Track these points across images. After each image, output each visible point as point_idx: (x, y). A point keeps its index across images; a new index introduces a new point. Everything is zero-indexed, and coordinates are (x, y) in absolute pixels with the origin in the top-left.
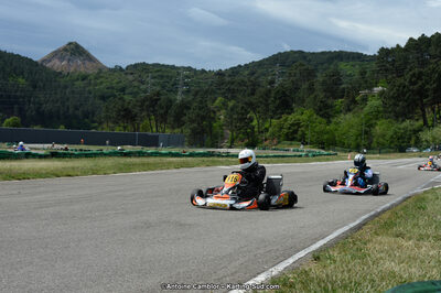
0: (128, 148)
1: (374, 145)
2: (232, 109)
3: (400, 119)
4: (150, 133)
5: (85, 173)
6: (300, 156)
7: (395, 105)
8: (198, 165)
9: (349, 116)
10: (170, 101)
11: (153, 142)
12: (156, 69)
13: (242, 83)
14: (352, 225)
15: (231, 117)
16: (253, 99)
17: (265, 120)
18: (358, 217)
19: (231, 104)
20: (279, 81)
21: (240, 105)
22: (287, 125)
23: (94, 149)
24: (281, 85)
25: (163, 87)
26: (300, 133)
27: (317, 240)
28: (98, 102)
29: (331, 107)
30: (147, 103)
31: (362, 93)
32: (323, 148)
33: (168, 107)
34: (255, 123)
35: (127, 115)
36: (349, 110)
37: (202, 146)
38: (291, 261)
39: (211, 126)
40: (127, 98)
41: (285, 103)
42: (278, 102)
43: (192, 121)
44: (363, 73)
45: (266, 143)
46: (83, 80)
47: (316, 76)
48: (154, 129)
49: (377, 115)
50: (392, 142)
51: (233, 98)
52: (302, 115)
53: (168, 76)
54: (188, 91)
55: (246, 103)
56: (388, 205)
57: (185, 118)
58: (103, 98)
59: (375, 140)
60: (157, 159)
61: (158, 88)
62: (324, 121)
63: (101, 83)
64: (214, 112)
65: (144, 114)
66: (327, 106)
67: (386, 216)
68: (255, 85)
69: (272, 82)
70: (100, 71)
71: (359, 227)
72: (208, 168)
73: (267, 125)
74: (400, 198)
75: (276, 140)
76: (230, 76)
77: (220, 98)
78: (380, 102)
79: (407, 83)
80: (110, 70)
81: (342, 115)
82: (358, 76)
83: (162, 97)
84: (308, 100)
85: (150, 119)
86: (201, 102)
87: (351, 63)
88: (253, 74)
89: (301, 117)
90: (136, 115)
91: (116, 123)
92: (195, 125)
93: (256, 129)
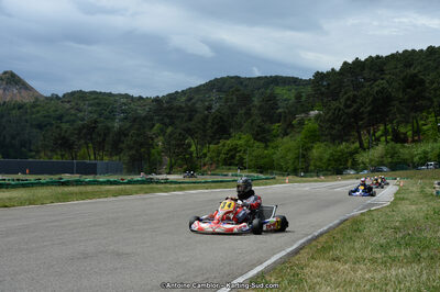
0: (66, 177)
1: (311, 167)
2: (170, 136)
3: (337, 142)
4: (88, 161)
5: (22, 203)
7: (331, 128)
8: (137, 193)
9: (286, 139)
10: (108, 128)
11: (92, 170)
12: (93, 97)
13: (179, 109)
14: (289, 250)
15: (169, 143)
16: (191, 125)
17: (203, 145)
18: (295, 242)
19: (169, 130)
20: (216, 106)
21: (179, 131)
22: (225, 150)
23: (32, 178)
24: (219, 111)
25: (100, 115)
26: (237, 158)
27: (255, 266)
28: (35, 130)
29: (269, 131)
30: (85, 131)
31: (299, 117)
32: (261, 173)
33: (106, 135)
34: (193, 148)
35: (65, 144)
36: (286, 134)
39: (149, 154)
40: (65, 126)
41: (222, 128)
42: (216, 127)
43: (130, 148)
44: (298, 97)
45: (206, 168)
46: (19, 108)
47: (252, 101)
48: (92, 157)
49: (314, 137)
50: (329, 165)
51: (172, 124)
52: (239, 139)
53: (105, 104)
54: (126, 118)
55: (184, 130)
56: (325, 228)
57: (121, 145)
58: (40, 127)
59: (312, 163)
60: (96, 188)
61: (95, 116)
62: (262, 145)
63: (38, 112)
64: (152, 139)
65: (82, 141)
66: (264, 131)
67: (322, 239)
68: (193, 111)
69: (209, 108)
70: (37, 99)
71: (296, 252)
72: (147, 196)
73: (205, 151)
74: (337, 221)
75: (214, 166)
76: (167, 103)
77: (158, 125)
78: (316, 126)
79: (342, 107)
80: (47, 98)
81: (279, 139)
82: (293, 100)
83: (100, 125)
84: (246, 124)
85: (88, 147)
86: (138, 129)
87: (287, 87)
88: (190, 99)
89: (239, 142)
90: (73, 143)
91: (53, 151)
92: (134, 152)
93: (195, 155)
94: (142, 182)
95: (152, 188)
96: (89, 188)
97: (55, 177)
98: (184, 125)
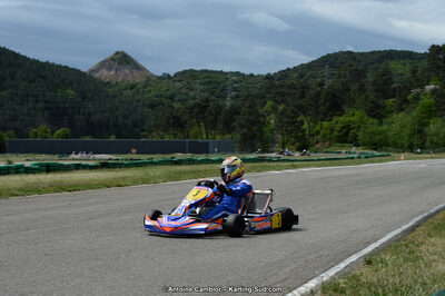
0: (179, 156)
1: (428, 144)
2: (282, 113)
4: (200, 140)
5: (135, 182)
6: (353, 158)
8: (249, 171)
9: (401, 115)
10: (220, 107)
11: (204, 148)
12: (204, 75)
13: (292, 86)
14: (405, 227)
15: (281, 121)
16: (303, 102)
17: (315, 122)
18: (410, 219)
19: (281, 107)
20: (328, 82)
21: (291, 108)
22: (338, 127)
23: (145, 158)
24: (331, 87)
25: (212, 93)
26: (351, 135)
27: (367, 244)
28: (147, 110)
29: (383, 107)
30: (197, 110)
31: (415, 91)
32: (375, 149)
33: (217, 113)
34: (305, 126)
35: (177, 123)
36: (402, 110)
37: (253, 151)
38: (342, 265)
39: (261, 131)
40: (176, 105)
41: (335, 105)
42: (328, 104)
43: (242, 127)
44: (414, 72)
45: (318, 146)
46: (131, 89)
47: (365, 77)
48: (204, 136)
49: (430, 112)
51: (283, 101)
52: (354, 115)
53: (216, 82)
54: (237, 96)
55: (296, 107)
57: (235, 124)
58: (152, 106)
59: (429, 138)
60: (208, 166)
61: (206, 95)
62: (376, 121)
63: (150, 91)
64: (264, 117)
65: (194, 120)
66: (378, 107)
67: (441, 216)
68: (305, 88)
69: (321, 85)
70: (149, 79)
71: (412, 229)
72: (259, 174)
73: (318, 128)
75: (327, 143)
76: (279, 79)
77: (269, 103)
78: (432, 101)
80: (159, 78)
81: (395, 115)
82: (408, 74)
83: (211, 104)
84: (359, 101)
85: (199, 126)
86: (251, 107)
87: (402, 61)
88: (302, 76)
89: (352, 119)
90: (185, 123)
91: (165, 131)
92: (245, 130)
93: (307, 133)
94: (254, 160)
95: (264, 166)
96: (202, 167)
97: (168, 157)
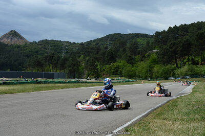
0: (40, 80)
1: (154, 76)
2: (88, 61)
3: (166, 64)
4: (49, 72)
5: (19, 92)
6: (120, 82)
7: (163, 58)
8: (72, 87)
9: (142, 63)
10: (59, 58)
11: (51, 76)
12: (52, 42)
13: (92, 48)
14: (143, 114)
15: (87, 64)
16: (97, 56)
17: (103, 65)
18: (146, 111)
19: (88, 58)
20: (109, 47)
21: (92, 58)
22: (113, 68)
24: (111, 49)
25: (56, 51)
26: (119, 71)
27: (127, 122)
28: (25, 58)
29: (134, 59)
30: (48, 58)
31: (148, 52)
32: (130, 78)
33: (58, 60)
34: (99, 67)
35: (39, 64)
36: (142, 61)
37: (74, 78)
39: (78, 69)
40: (39, 56)
41: (112, 57)
42: (109, 57)
43: (70, 66)
44: (148, 43)
45: (104, 76)
46: (18, 48)
47: (126, 45)
48: (52, 71)
49: (155, 62)
50: (162, 75)
51: (89, 55)
52: (120, 63)
53: (58, 46)
54: (67, 53)
55: (94, 58)
56: (160, 104)
57: (66, 65)
58: (28, 56)
59: (154, 74)
60: (53, 85)
61: (53, 51)
62: (131, 65)
63: (27, 49)
64: (80, 62)
65: (47, 63)
66: (132, 59)
67: (160, 109)
68: (99, 49)
69: (106, 48)
70: (26, 43)
71: (147, 115)
72: (77, 89)
73: (104, 68)
74: (165, 101)
75: (108, 75)
76: (87, 45)
77: (82, 56)
78: (156, 57)
79: (168, 48)
80: (31, 43)
81: (139, 63)
82: (146, 45)
83: (55, 56)
84: (123, 56)
85: (49, 66)
86: (74, 58)
87: (143, 39)
88: (97, 44)
89: (120, 64)
90: (43, 64)
91: (34, 68)
92: (71, 68)
93: (99, 70)
94: (75, 82)
95: (79, 85)
96: (50, 85)
98: (94, 56)
